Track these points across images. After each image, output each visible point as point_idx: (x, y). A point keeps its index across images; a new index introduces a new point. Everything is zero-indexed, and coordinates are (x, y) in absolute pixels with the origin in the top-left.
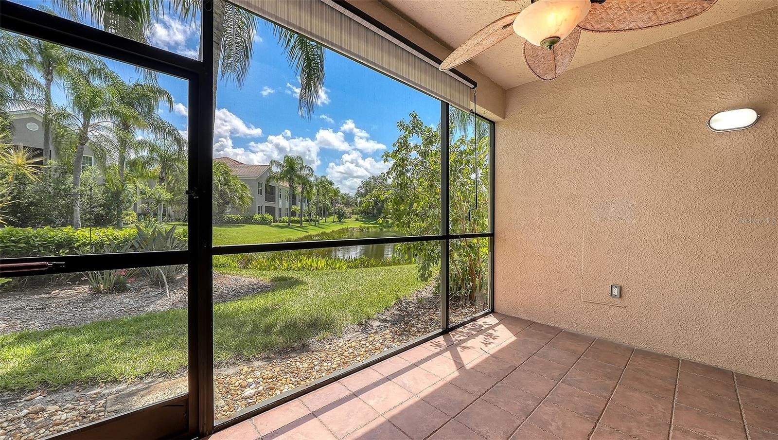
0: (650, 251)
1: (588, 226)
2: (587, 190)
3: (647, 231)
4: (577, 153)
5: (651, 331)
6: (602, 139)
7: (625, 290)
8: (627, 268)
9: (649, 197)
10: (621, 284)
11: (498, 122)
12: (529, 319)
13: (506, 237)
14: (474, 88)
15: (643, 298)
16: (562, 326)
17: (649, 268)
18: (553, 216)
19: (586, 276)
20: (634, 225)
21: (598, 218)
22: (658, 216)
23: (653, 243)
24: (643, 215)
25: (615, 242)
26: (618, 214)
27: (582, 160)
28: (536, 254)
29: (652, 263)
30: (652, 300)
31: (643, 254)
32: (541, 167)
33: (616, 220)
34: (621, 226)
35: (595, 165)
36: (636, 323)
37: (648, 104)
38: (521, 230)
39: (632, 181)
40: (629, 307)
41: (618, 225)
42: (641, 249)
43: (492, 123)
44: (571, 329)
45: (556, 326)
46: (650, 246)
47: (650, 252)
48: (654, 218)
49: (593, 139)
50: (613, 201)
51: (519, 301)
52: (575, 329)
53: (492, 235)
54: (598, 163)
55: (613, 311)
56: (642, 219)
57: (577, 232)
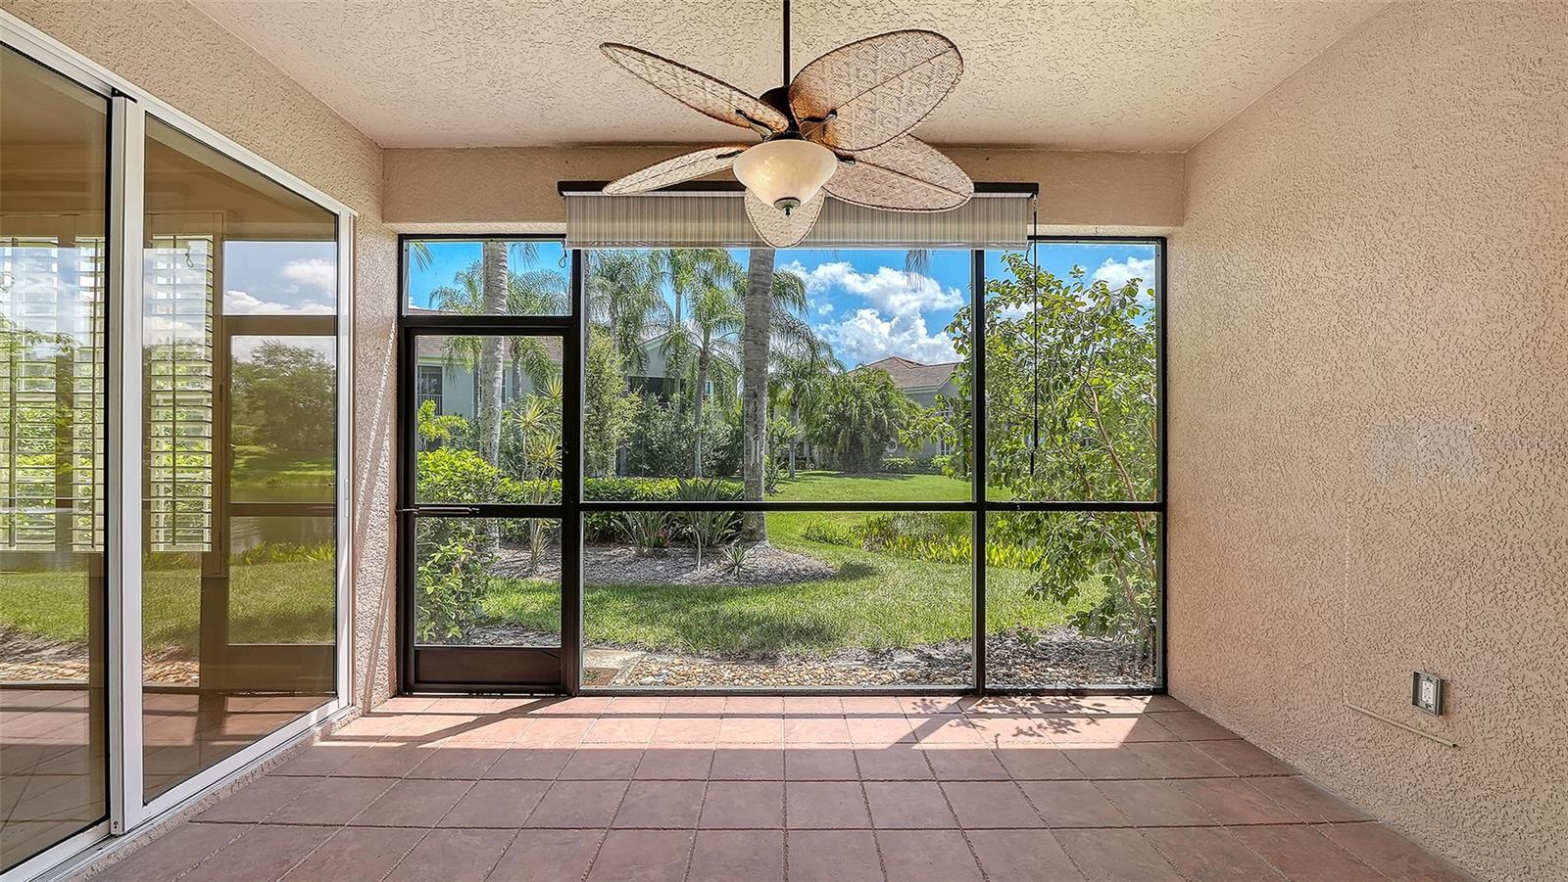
0: (1533, 578)
1: (1359, 490)
2: (1357, 388)
3: (1524, 512)
4: (1332, 286)
5: (1535, 843)
6: (1390, 235)
7: (1455, 694)
8: (1462, 625)
9: (1526, 400)
10: (1446, 675)
11: (1170, 235)
12: (1232, 728)
13: (1187, 515)
14: (1032, 196)
15: (1510, 731)
16: (1300, 764)
17: (1530, 634)
18: (1281, 461)
19: (1355, 635)
20: (1483, 492)
21: (1383, 469)
22: (1556, 461)
23: (1543, 553)
24: (1510, 458)
25: (1428, 541)
26: (1437, 457)
27: (1344, 302)
28: (1246, 561)
29: (1538, 618)
30: (1539, 744)
31: (1510, 586)
32: (1254, 333)
33: (1431, 473)
34: (1444, 493)
35: (1375, 313)
36: (1489, 804)
37: (1518, 97)
38: (1216, 498)
39: (1474, 353)
40: (1468, 751)
41: (1436, 489)
42: (1505, 571)
43: (1163, 241)
44: (1320, 778)
45: (1289, 761)
46: (1533, 561)
47: (1532, 584)
48: (1546, 470)
49: (1368, 239)
50: (1423, 418)
51: (1213, 677)
52: (1329, 781)
53: (1162, 507)
54: (1381, 307)
55: (1422, 752)
56: (1507, 472)
57: (1334, 508)
